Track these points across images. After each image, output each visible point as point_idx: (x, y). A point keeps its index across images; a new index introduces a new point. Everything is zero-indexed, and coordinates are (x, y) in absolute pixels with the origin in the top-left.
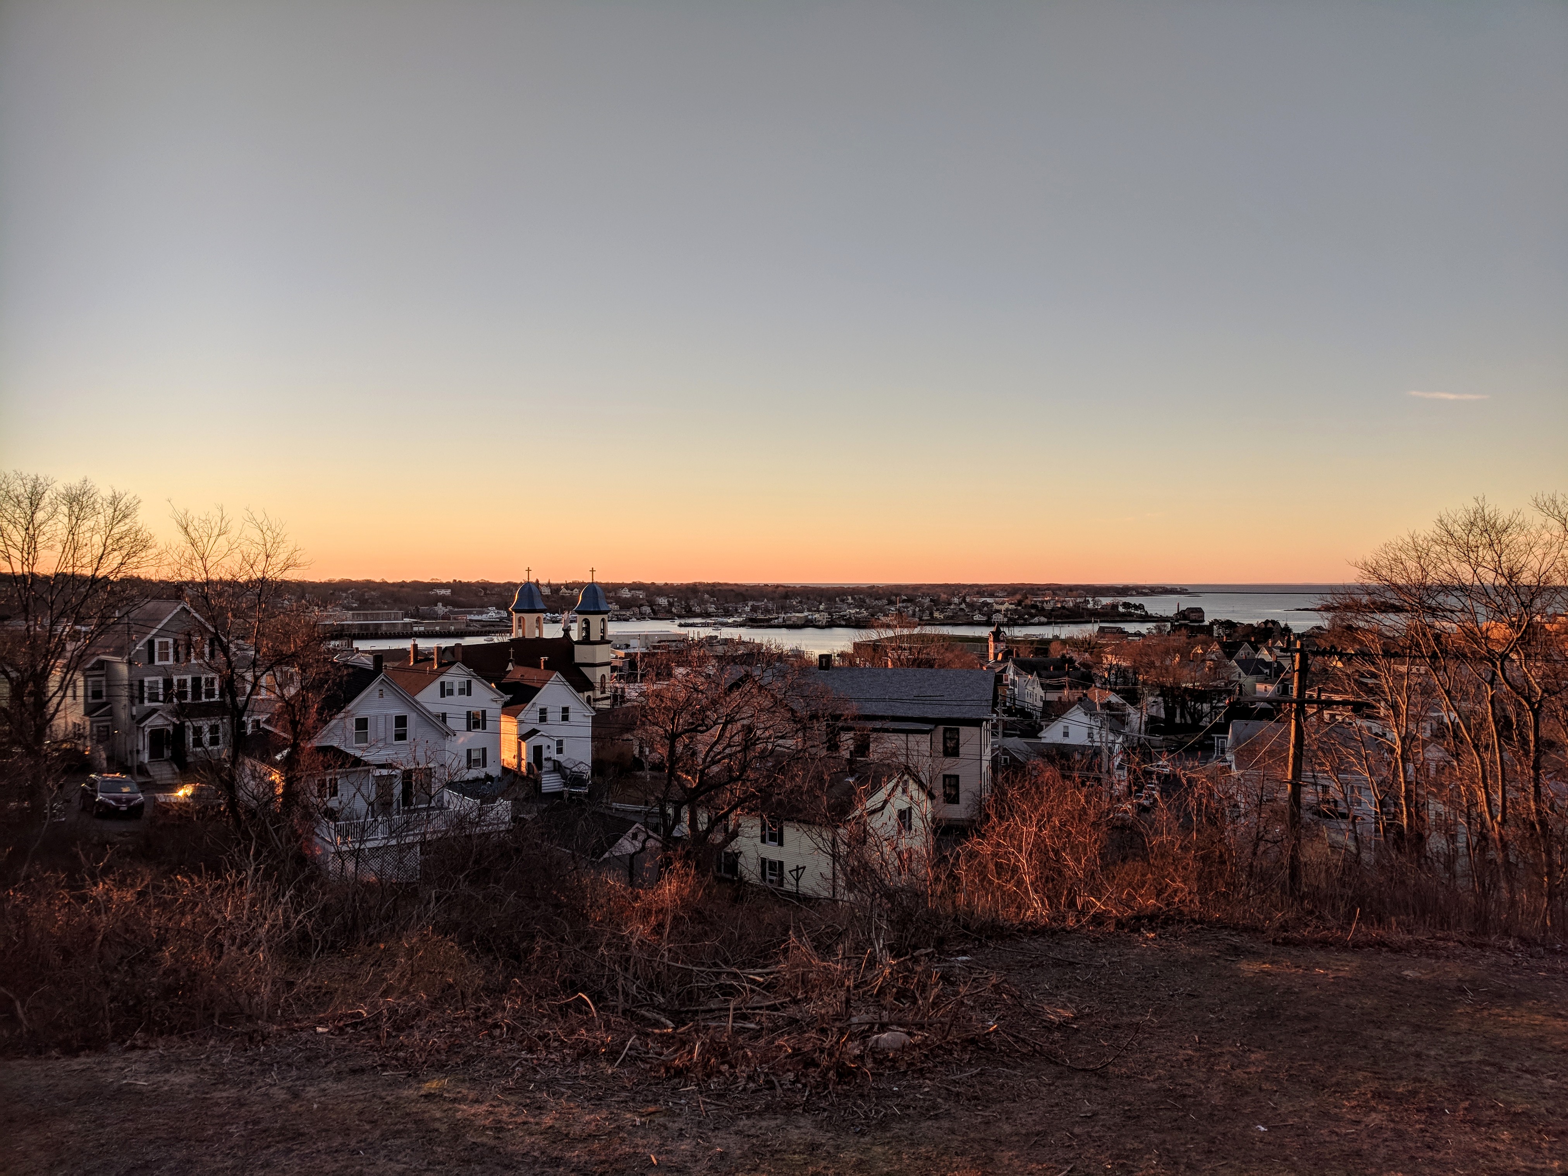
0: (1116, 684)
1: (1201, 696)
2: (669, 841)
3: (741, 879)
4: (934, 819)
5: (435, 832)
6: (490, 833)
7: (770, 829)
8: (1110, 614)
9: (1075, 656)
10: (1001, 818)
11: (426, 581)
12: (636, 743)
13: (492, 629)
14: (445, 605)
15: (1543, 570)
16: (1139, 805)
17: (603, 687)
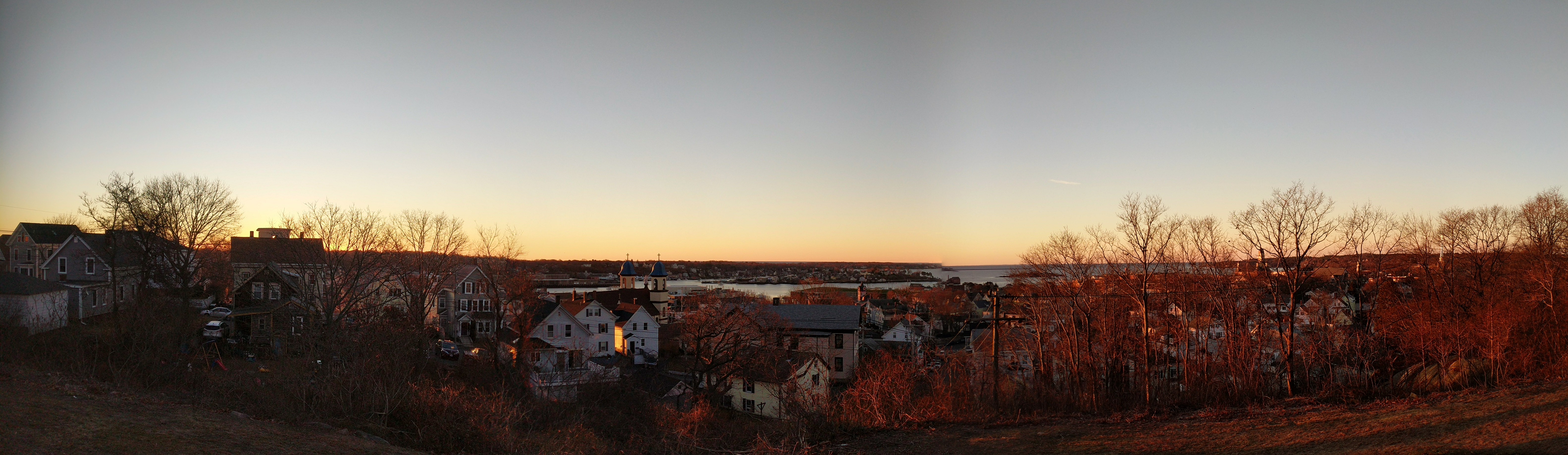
0: (918, 312)
1: (959, 319)
2: (697, 389)
3: (733, 408)
4: (830, 379)
5: (583, 381)
6: (610, 382)
7: (748, 385)
8: (915, 277)
9: (899, 298)
10: (863, 378)
11: (580, 260)
12: (680, 341)
13: (610, 284)
14: (588, 272)
15: (1090, 257)
16: (929, 369)
17: (664, 313)
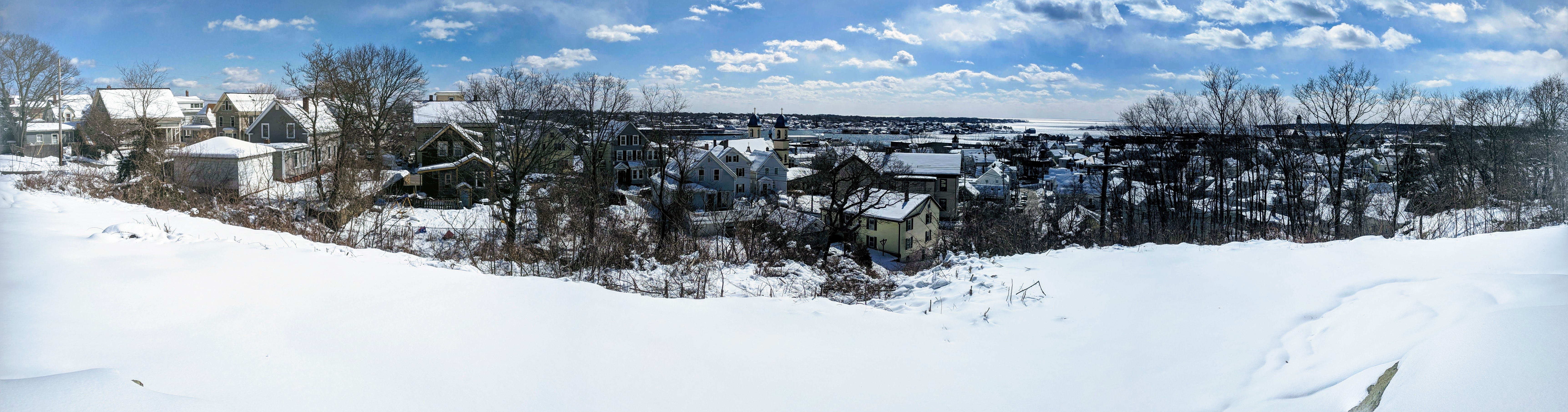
4: (939, 218)
7: (872, 223)
17: (786, 159)
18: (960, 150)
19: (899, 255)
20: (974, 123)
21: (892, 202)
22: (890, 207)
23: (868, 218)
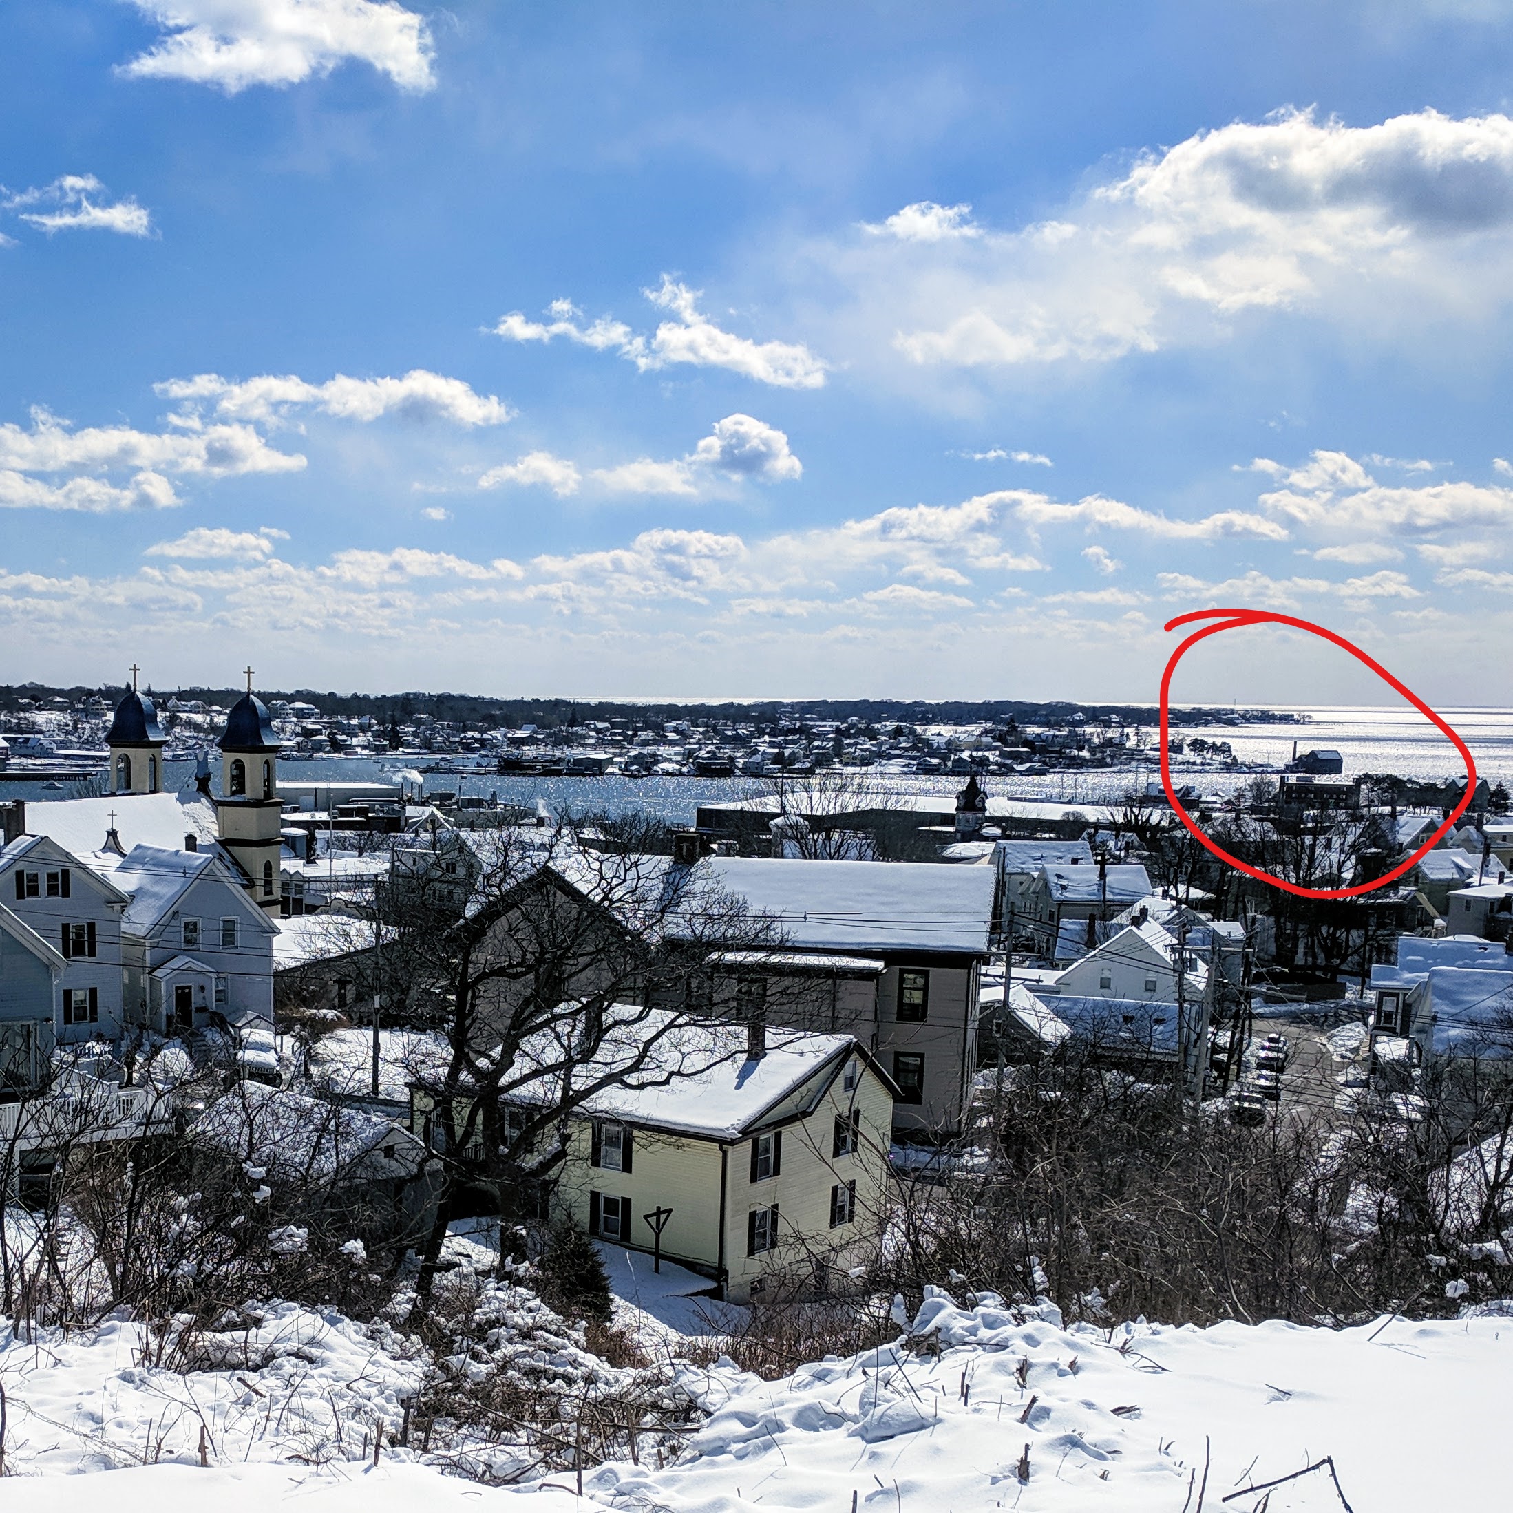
17: (268, 883)
18: (989, 847)
19: (719, 1273)
20: (1058, 725)
21: (697, 1061)
22: (687, 1084)
23: (598, 1121)
